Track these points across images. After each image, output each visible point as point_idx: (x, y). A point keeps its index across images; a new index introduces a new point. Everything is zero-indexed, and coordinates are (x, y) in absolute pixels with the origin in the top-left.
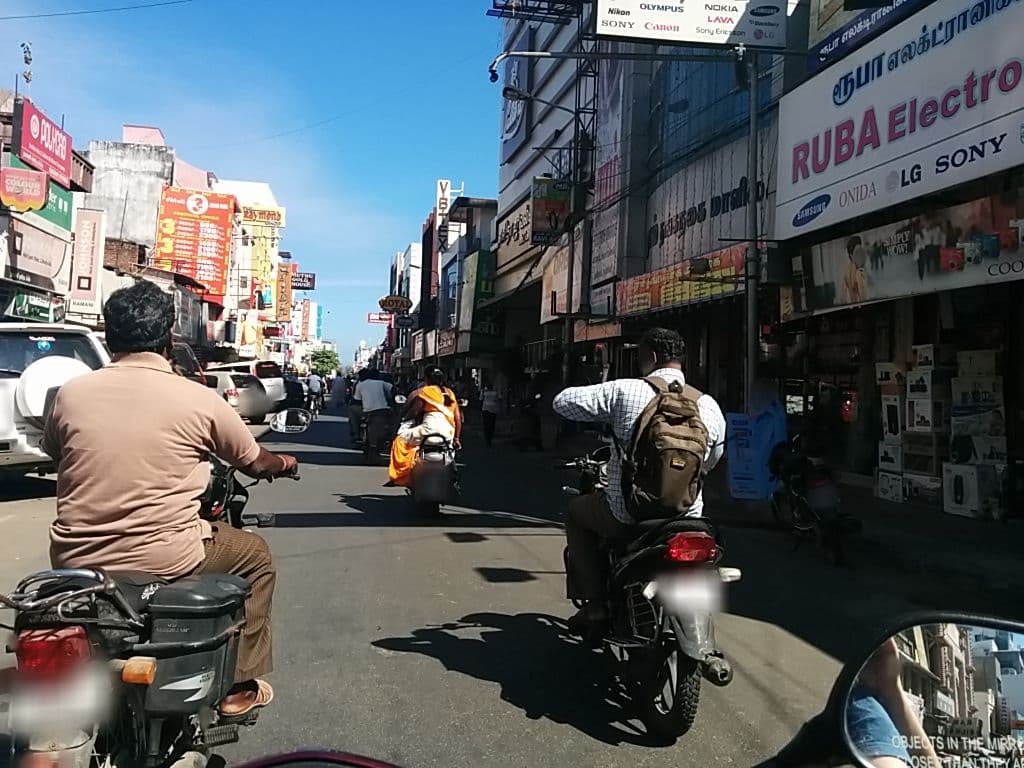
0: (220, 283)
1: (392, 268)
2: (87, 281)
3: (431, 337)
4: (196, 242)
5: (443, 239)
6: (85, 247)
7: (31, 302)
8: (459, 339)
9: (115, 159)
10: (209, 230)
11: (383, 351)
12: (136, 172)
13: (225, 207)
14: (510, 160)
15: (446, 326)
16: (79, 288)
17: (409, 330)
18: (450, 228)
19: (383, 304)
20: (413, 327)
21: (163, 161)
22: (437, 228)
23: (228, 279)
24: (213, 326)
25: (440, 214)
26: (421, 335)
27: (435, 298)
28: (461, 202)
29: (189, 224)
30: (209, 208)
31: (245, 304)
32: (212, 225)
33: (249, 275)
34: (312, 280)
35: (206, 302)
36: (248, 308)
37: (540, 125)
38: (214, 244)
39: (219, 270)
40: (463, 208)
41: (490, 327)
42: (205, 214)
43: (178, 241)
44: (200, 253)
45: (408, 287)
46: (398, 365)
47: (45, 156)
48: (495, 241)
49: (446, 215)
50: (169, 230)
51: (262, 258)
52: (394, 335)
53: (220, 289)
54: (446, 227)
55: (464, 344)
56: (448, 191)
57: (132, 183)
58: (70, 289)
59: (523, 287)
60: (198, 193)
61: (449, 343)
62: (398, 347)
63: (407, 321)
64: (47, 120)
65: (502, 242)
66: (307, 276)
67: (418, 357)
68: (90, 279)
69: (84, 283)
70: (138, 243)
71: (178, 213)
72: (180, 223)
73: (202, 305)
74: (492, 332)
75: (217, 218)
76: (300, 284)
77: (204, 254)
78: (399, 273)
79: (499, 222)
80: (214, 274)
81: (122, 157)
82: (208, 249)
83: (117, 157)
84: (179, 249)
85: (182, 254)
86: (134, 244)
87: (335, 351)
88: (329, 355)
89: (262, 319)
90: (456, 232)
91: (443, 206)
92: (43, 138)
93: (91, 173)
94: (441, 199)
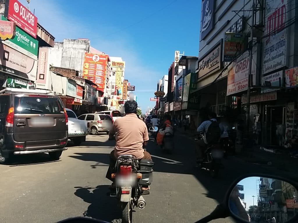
0: (102, 85)
1: (158, 85)
2: (43, 76)
3: (172, 105)
4: (96, 71)
5: (176, 71)
6: (42, 62)
7: (16, 82)
8: (183, 105)
9: (71, 45)
10: (100, 67)
11: (155, 109)
12: (78, 49)
13: (105, 59)
14: (204, 39)
15: (177, 100)
16: (40, 78)
17: (164, 102)
18: (179, 67)
19: (156, 94)
20: (165, 101)
21: (86, 45)
22: (175, 67)
23: (106, 84)
24: (100, 99)
25: (176, 63)
26: (168, 104)
27: (173, 92)
28: (183, 58)
29: (93, 65)
30: (100, 60)
31: (113, 94)
32: (101, 65)
33: (114, 85)
34: (134, 88)
35: (98, 90)
36: (114, 95)
37: (219, 22)
38: (101, 72)
39: (103, 80)
40: (184, 60)
41: (195, 100)
42: (98, 61)
43: (90, 70)
44: (96, 74)
45: (163, 89)
46: (160, 114)
47: (22, 21)
48: (197, 69)
49: (178, 63)
50: (87, 67)
51: (119, 80)
52: (158, 104)
53: (103, 86)
54: (178, 67)
55: (185, 106)
56: (179, 55)
57: (77, 52)
58: (36, 79)
59: (216, 81)
60: (96, 54)
61: (179, 106)
62: (160, 108)
63: (163, 99)
64: (23, 7)
65: (201, 69)
66: (132, 87)
67: (167, 111)
68: (44, 75)
69: (42, 77)
70: (75, 70)
71: (90, 61)
72: (91, 64)
73: (96, 91)
74: (196, 102)
75: (102, 63)
76: (130, 89)
77: (98, 75)
78: (160, 85)
79: (199, 62)
80: (101, 81)
81: (73, 44)
82: (99, 73)
83: (72, 44)
84: (90, 73)
85: (91, 75)
86: (74, 70)
87: (141, 109)
88: (139, 110)
89: (118, 98)
90: (181, 69)
91: (177, 60)
92: (21, 14)
93: (54, 40)
94: (176, 57)
